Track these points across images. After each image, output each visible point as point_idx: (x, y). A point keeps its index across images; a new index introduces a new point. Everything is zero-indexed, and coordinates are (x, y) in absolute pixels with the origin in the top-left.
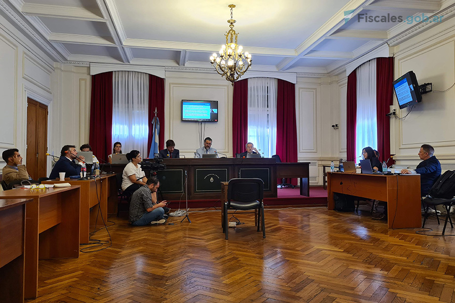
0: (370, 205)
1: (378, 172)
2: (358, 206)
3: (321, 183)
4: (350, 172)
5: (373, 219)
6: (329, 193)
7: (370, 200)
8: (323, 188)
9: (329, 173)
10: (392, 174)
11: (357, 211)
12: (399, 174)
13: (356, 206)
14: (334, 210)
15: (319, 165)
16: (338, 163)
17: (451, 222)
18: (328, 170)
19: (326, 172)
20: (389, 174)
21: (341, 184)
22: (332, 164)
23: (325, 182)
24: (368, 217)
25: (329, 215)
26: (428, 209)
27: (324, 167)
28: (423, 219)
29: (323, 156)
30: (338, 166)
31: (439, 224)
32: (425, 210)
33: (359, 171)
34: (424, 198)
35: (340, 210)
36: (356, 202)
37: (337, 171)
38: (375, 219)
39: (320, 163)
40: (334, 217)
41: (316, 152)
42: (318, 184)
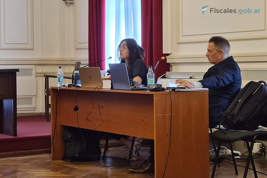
0: (127, 147)
1: (141, 87)
2: (106, 149)
3: (41, 109)
4: (91, 87)
5: (131, 172)
6: (55, 128)
8: (44, 117)
9: (55, 90)
10: (163, 89)
11: (104, 158)
12: (174, 89)
13: (103, 150)
14: (63, 159)
15: (38, 75)
16: (71, 70)
18: (54, 83)
19: (50, 87)
20: (159, 89)
21: (76, 109)
22: (60, 72)
23: (47, 106)
24: (123, 169)
25: (54, 170)
27: (47, 77)
29: (44, 57)
30: (71, 76)
33: (107, 85)
35: (74, 160)
36: (103, 142)
37: (69, 85)
39: (40, 69)
40: (62, 173)
41: (33, 49)
42: (35, 112)
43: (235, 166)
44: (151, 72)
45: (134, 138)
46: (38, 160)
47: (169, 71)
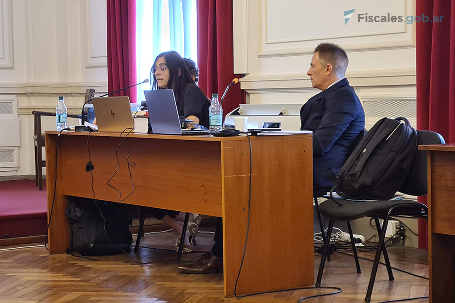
0: (175, 231)
1: (199, 128)
2: (140, 235)
3: (28, 169)
4: (115, 130)
5: (183, 272)
6: (53, 199)
7: (173, 214)
8: (37, 182)
9: (52, 136)
10: (237, 133)
11: (137, 249)
12: (254, 133)
13: (135, 237)
14: (68, 252)
15: (21, 111)
16: (79, 103)
17: (388, 265)
18: (49, 125)
19: (43, 132)
20: (230, 132)
21: (90, 167)
22: (60, 105)
23: (39, 164)
24: (168, 268)
25: (53, 270)
26: (330, 231)
27: (38, 115)
28: (317, 262)
29: (33, 80)
30: (80, 113)
31: (359, 272)
32: (323, 235)
33: (141, 128)
34: (321, 200)
35: (87, 253)
36: (136, 223)
37: (77, 128)
38: (189, 273)
39: (25, 102)
40: (67, 275)
41: (12, 68)
42: (19, 174)
43: (356, 259)
44: (215, 105)
45: (188, 215)
46: (26, 254)
47: (244, 102)
